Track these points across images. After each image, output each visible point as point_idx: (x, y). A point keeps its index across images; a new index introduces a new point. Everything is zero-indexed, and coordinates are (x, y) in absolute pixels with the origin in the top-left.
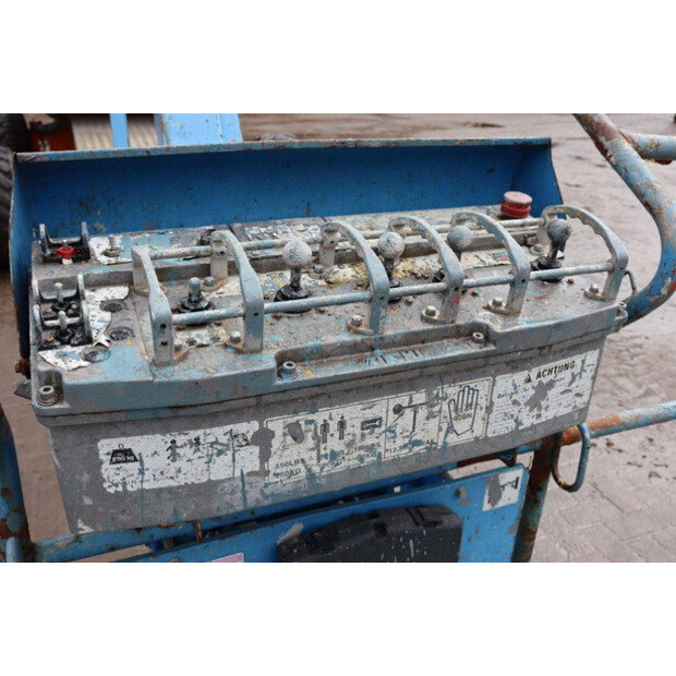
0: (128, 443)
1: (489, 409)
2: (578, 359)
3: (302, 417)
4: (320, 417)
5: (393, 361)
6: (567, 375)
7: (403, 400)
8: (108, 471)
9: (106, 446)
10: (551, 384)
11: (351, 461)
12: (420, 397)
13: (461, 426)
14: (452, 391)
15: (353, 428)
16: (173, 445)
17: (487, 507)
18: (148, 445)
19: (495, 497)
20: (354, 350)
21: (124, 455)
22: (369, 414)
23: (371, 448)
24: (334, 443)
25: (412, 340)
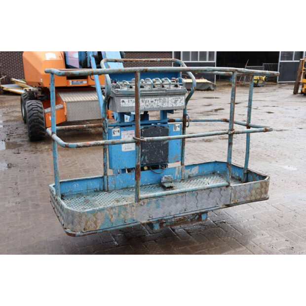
0: (124, 100)
1: (168, 102)
2: (181, 97)
3: (143, 99)
4: (146, 99)
5: (154, 92)
6: (180, 99)
7: (156, 99)
8: (121, 103)
9: (121, 100)
10: (177, 100)
11: (149, 107)
12: (158, 99)
13: (164, 104)
14: (162, 98)
15: (150, 102)
16: (129, 101)
17: (174, 130)
18: (126, 100)
19: (175, 129)
20: (149, 91)
21: (123, 101)
22: (152, 100)
23: (152, 105)
24: (147, 104)
25: (156, 90)
